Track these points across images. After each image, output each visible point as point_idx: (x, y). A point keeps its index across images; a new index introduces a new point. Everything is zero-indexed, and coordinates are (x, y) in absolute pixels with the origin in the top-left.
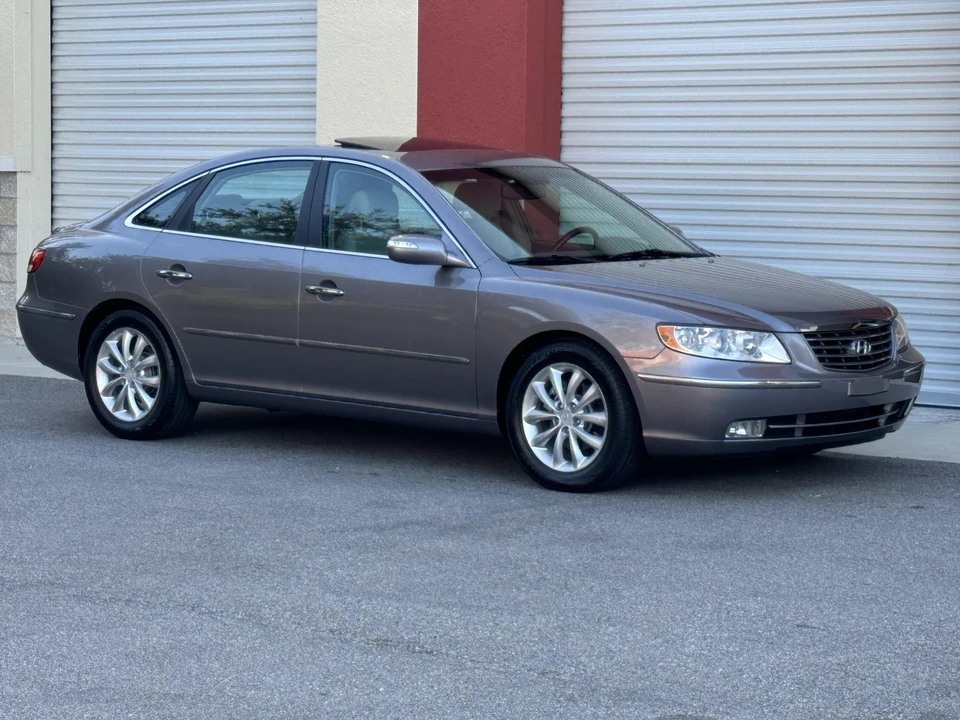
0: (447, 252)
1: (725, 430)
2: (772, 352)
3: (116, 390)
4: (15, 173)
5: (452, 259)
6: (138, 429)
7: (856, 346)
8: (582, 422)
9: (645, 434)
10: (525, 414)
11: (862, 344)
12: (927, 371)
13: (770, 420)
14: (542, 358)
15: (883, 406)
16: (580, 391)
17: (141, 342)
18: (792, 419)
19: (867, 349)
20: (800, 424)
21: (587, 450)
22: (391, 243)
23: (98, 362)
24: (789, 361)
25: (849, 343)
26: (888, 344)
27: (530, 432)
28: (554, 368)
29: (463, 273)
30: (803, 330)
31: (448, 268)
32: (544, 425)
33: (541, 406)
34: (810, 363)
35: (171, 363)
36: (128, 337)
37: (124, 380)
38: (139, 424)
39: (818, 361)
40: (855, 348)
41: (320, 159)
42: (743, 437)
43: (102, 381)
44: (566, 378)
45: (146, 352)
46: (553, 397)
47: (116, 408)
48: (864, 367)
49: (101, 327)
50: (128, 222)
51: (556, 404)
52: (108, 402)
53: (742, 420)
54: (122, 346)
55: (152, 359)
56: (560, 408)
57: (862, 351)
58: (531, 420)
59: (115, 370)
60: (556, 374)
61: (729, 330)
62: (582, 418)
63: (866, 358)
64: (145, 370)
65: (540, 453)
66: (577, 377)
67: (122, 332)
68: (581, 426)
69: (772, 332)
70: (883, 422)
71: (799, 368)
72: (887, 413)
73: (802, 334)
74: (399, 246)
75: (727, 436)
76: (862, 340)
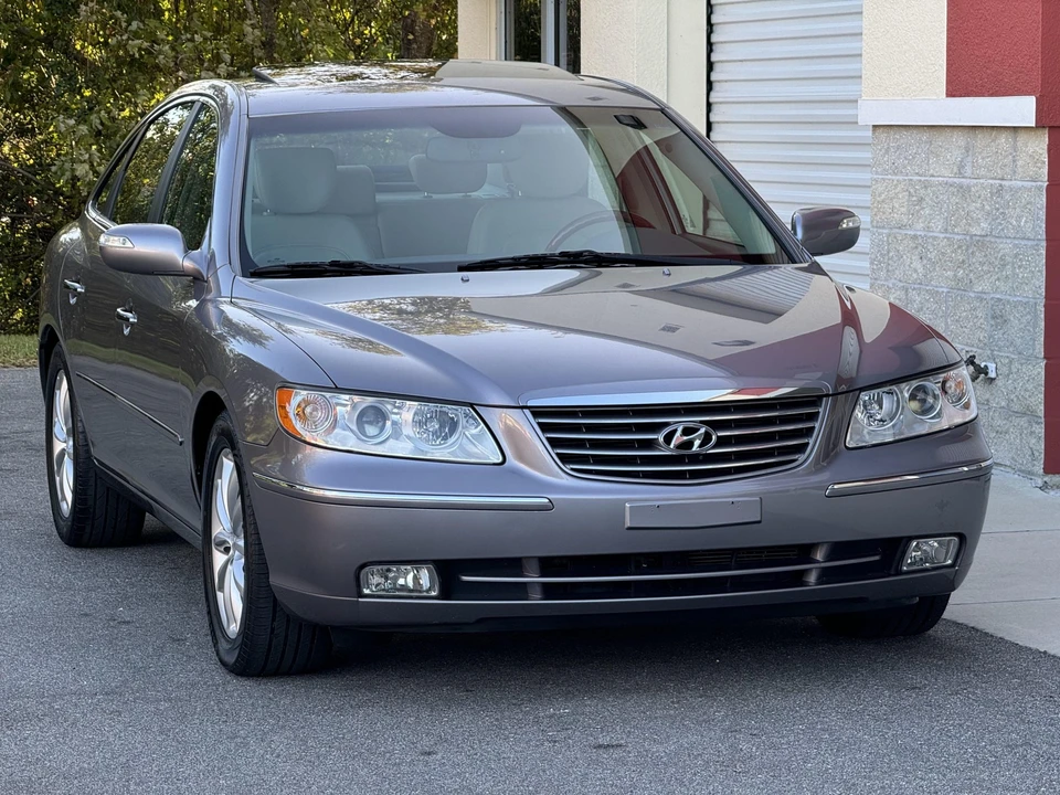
1: (359, 578)
5: (189, 265)
7: (669, 435)
11: (690, 432)
13: (444, 566)
19: (705, 441)
20: (532, 577)
22: (102, 240)
34: (539, 466)
39: (557, 461)
41: (199, 99)
48: (698, 475)
57: (689, 444)
63: (699, 458)
69: (471, 405)
70: (812, 578)
71: (515, 472)
72: (818, 562)
73: (527, 411)
74: (110, 244)
75: (366, 591)
76: (691, 425)
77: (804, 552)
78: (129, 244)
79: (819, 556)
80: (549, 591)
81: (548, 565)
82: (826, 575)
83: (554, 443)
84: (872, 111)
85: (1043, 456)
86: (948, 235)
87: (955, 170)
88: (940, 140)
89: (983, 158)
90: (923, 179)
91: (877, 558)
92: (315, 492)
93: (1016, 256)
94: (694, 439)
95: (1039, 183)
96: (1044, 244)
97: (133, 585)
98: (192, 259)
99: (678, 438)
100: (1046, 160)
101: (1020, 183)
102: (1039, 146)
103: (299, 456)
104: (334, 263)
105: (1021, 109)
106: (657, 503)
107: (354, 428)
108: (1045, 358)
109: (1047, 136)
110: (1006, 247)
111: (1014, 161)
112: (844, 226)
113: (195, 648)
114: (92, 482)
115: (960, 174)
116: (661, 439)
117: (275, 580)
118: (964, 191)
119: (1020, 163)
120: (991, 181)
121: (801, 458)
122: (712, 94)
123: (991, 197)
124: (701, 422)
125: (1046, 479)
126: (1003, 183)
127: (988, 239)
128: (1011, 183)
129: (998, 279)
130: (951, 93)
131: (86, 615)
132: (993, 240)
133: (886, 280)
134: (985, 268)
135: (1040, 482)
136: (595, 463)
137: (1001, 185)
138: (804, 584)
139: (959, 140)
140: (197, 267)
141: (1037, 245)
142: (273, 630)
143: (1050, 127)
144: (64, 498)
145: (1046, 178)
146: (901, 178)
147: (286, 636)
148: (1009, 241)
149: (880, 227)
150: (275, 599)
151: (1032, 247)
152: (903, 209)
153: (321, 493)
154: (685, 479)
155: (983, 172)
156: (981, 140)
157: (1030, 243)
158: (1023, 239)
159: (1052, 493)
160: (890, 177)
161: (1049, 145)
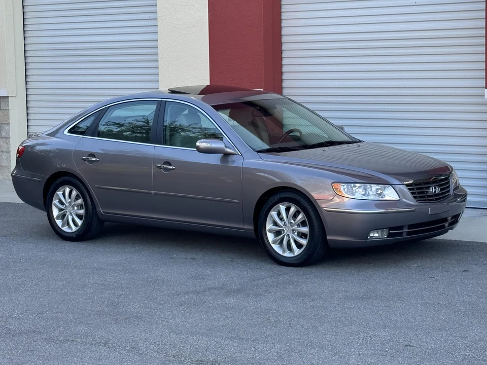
0: (226, 147)
1: (368, 234)
2: (390, 194)
3: (63, 217)
4: (8, 97)
5: (228, 150)
6: (75, 236)
7: (432, 189)
8: (296, 232)
9: (328, 238)
10: (268, 228)
11: (435, 188)
12: (469, 198)
13: (390, 229)
14: (276, 200)
15: (447, 218)
16: (295, 216)
17: (74, 193)
18: (401, 228)
19: (438, 190)
20: (406, 230)
21: (299, 246)
22: (198, 144)
23: (53, 203)
24: (399, 199)
25: (428, 188)
26: (449, 187)
27: (270, 237)
28: (282, 205)
29: (234, 158)
30: (405, 183)
31: (227, 155)
32: (278, 233)
33: (275, 224)
34: (410, 200)
35: (90, 203)
36: (68, 190)
37: (67, 212)
38: (75, 234)
39: (413, 198)
40: (432, 190)
41: (161, 99)
42: (376, 238)
43: (55, 212)
44: (288, 209)
45: (77, 198)
46: (281, 219)
47: (63, 226)
48: (436, 199)
49: (53, 186)
50: (66, 132)
51: (283, 223)
52: (59, 223)
53: (376, 229)
54: (65, 195)
55: (80, 201)
56: (285, 224)
57: (435, 191)
58: (270, 231)
59: (62, 207)
60: (282, 208)
61: (368, 185)
62: (296, 230)
63: (438, 195)
64: (77, 206)
65: (276, 247)
66: (293, 210)
67: (65, 187)
68: (296, 234)
69: (390, 185)
71: (403, 202)
72: (449, 221)
73: (405, 185)
75: (369, 238)
76: (435, 186)
77: (445, 220)
78: (209, 145)
79: (449, 218)
83: (412, 193)
121: (450, 193)
136: (419, 198)
140: (232, 151)
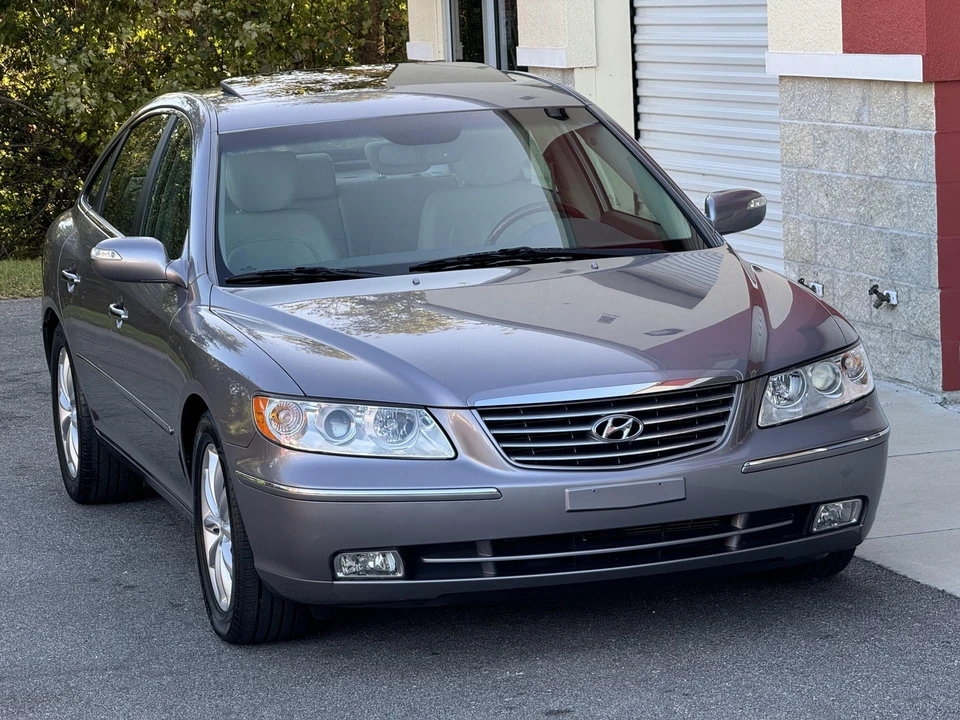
1: (333, 564)
5: (171, 273)
6: (73, 490)
7: (601, 427)
10: (205, 515)
11: (617, 422)
14: (200, 434)
19: (632, 430)
22: (93, 253)
28: (211, 450)
30: (476, 404)
34: (489, 460)
38: (75, 483)
39: (504, 454)
40: (600, 429)
50: (82, 198)
57: (619, 434)
61: (354, 406)
63: (629, 445)
65: (213, 578)
69: (425, 407)
70: (733, 544)
71: (467, 466)
72: (737, 529)
73: (474, 411)
74: (100, 256)
75: (340, 575)
76: (620, 416)
78: (117, 257)
79: (739, 524)
80: (501, 568)
81: (499, 546)
82: (745, 541)
83: (500, 438)
84: (778, 64)
85: (941, 375)
86: (850, 176)
87: (854, 118)
88: (839, 90)
89: (878, 108)
90: (825, 124)
91: (790, 522)
92: (290, 489)
93: (911, 196)
94: (624, 429)
95: (929, 132)
96: (935, 186)
97: (135, 545)
98: (173, 268)
99: (609, 429)
100: (934, 111)
101: (912, 132)
102: (927, 99)
103: (276, 460)
104: (299, 270)
105: (910, 67)
106: (593, 488)
107: (323, 430)
108: (940, 288)
109: (933, 90)
110: (902, 188)
111: (906, 112)
112: (752, 206)
113: (192, 614)
114: (95, 449)
115: (858, 121)
116: (594, 431)
117: (259, 564)
118: (862, 137)
119: (911, 113)
120: (886, 129)
121: (719, 439)
122: (636, 36)
123: (887, 143)
124: (629, 413)
125: (945, 395)
126: (897, 130)
127: (885, 180)
128: (903, 131)
129: (896, 216)
130: (846, 50)
131: (95, 580)
132: (890, 181)
133: (797, 214)
134: (884, 206)
135: (939, 398)
136: (537, 455)
137: (895, 133)
138: (727, 549)
139: (857, 91)
140: (179, 275)
141: (929, 187)
142: (259, 606)
143: (936, 82)
144: (71, 460)
145: (935, 128)
146: (806, 123)
147: (272, 609)
148: (904, 183)
149: (790, 167)
150: (260, 581)
151: (925, 188)
152: (809, 151)
153: (295, 491)
154: (617, 464)
155: (879, 120)
156: (875, 92)
157: (922, 185)
158: (917, 181)
159: (951, 408)
160: (796, 121)
161: (936, 98)
